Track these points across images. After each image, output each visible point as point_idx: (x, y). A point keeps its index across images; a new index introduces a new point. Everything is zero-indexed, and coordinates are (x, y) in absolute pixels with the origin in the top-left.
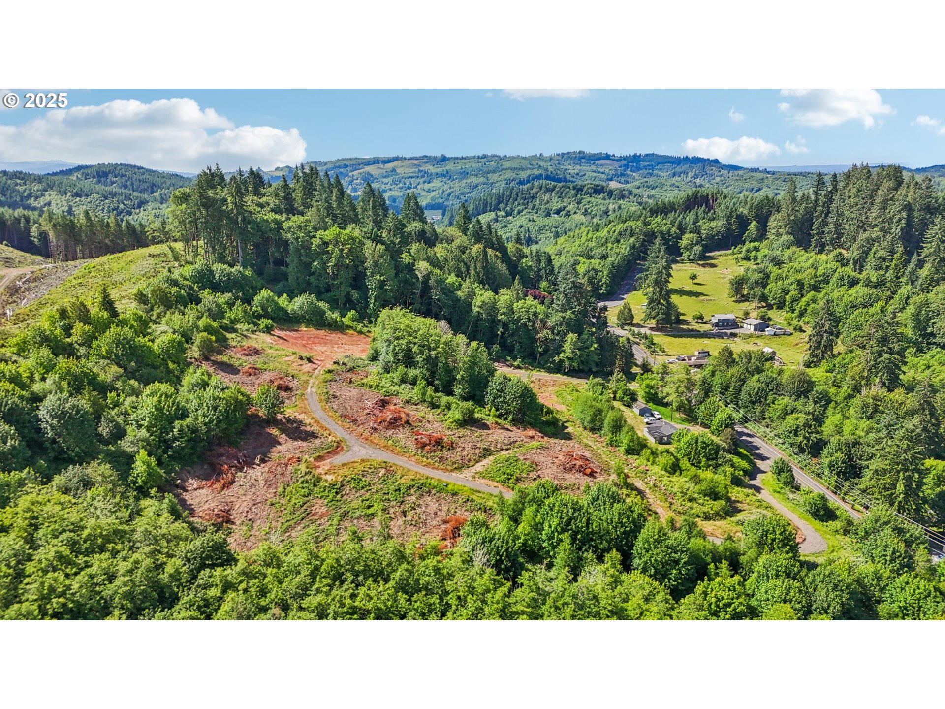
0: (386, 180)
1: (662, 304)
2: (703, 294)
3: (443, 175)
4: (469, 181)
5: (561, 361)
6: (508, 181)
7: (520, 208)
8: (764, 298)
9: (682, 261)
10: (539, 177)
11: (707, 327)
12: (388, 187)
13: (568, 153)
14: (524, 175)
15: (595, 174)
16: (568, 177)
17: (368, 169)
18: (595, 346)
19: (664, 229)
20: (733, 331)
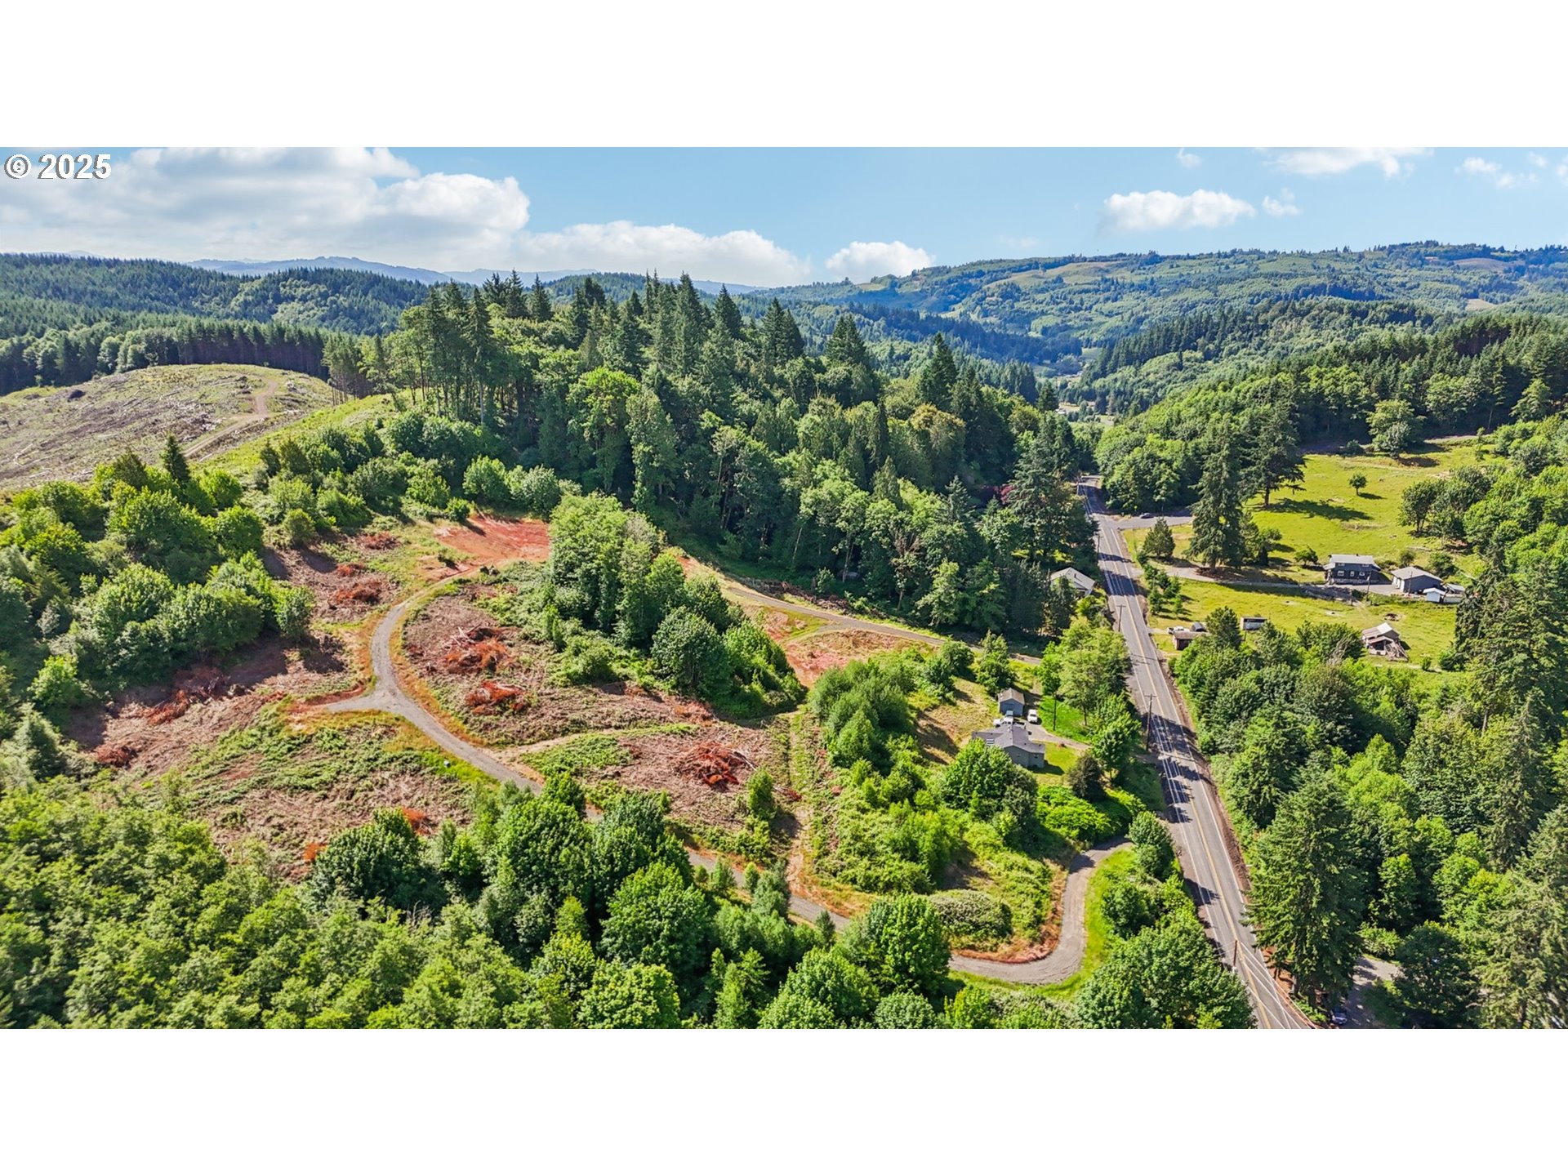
0: (1040, 297)
1: (1218, 525)
2: (1362, 516)
3: (1142, 287)
4: (1180, 297)
5: (928, 607)
6: (1255, 298)
7: (1235, 345)
8: (1457, 529)
9: (1371, 453)
10: (1317, 291)
11: (1314, 576)
12: (1041, 307)
13: (1404, 245)
14: (1288, 287)
15: (1438, 285)
16: (1378, 290)
17: (1016, 278)
18: (992, 586)
19: (1346, 389)
20: (1360, 588)
